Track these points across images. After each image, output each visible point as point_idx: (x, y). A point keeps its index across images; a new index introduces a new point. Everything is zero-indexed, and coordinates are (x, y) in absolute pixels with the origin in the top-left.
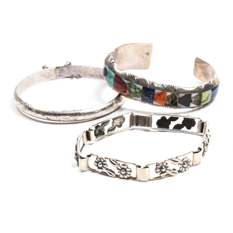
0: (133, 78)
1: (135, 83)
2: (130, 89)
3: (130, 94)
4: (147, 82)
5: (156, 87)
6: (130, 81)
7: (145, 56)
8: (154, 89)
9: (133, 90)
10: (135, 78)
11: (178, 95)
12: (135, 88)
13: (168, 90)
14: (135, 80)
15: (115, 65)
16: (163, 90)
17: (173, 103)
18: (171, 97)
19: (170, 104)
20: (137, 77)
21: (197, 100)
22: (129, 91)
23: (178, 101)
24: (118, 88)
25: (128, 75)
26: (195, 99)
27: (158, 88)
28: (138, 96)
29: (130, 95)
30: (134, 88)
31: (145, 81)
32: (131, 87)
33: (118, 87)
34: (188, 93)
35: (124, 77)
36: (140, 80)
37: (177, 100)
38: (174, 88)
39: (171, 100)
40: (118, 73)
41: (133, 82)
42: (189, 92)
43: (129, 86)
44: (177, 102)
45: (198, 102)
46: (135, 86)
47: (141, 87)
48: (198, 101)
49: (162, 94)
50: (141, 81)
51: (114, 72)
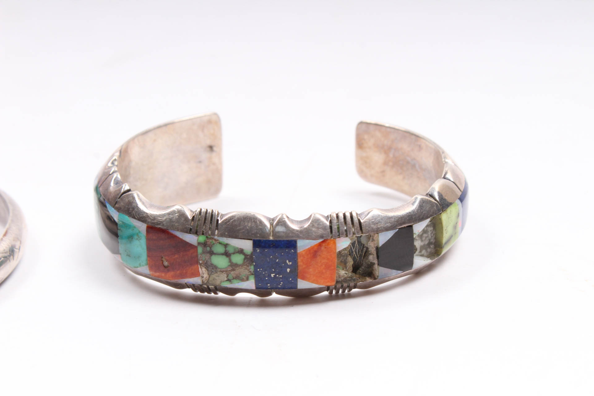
0: (211, 223)
1: (222, 235)
2: (210, 259)
3: (214, 276)
4: (261, 222)
5: (297, 231)
6: (203, 234)
7: (205, 155)
8: (291, 241)
9: (221, 262)
10: (218, 220)
11: (373, 240)
12: (227, 254)
13: (339, 232)
14: (219, 227)
15: (138, 195)
16: (322, 237)
17: (361, 270)
18: (351, 254)
19: (350, 274)
20: (223, 216)
21: (427, 242)
22: (207, 268)
23: (376, 262)
24: (165, 267)
25: (190, 217)
26: (422, 241)
27: (306, 234)
28: (243, 275)
29: (214, 279)
30: (222, 254)
31: (255, 222)
32: (212, 253)
33: (166, 263)
34: (401, 224)
35: (180, 227)
36: (236, 223)
37: (372, 258)
38: (356, 220)
39: (350, 262)
40: (154, 217)
41: (213, 234)
42: (404, 223)
43: (204, 252)
44: (373, 264)
45: (432, 246)
46: (226, 245)
47: (247, 245)
48: (430, 244)
49: (323, 248)
50: (240, 225)
51: (142, 217)
